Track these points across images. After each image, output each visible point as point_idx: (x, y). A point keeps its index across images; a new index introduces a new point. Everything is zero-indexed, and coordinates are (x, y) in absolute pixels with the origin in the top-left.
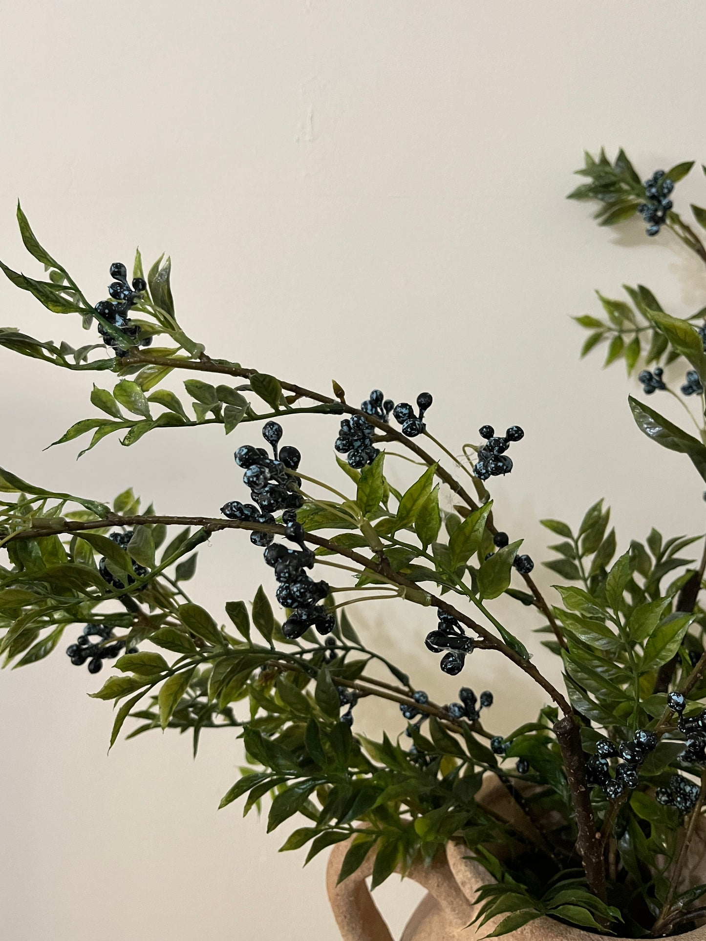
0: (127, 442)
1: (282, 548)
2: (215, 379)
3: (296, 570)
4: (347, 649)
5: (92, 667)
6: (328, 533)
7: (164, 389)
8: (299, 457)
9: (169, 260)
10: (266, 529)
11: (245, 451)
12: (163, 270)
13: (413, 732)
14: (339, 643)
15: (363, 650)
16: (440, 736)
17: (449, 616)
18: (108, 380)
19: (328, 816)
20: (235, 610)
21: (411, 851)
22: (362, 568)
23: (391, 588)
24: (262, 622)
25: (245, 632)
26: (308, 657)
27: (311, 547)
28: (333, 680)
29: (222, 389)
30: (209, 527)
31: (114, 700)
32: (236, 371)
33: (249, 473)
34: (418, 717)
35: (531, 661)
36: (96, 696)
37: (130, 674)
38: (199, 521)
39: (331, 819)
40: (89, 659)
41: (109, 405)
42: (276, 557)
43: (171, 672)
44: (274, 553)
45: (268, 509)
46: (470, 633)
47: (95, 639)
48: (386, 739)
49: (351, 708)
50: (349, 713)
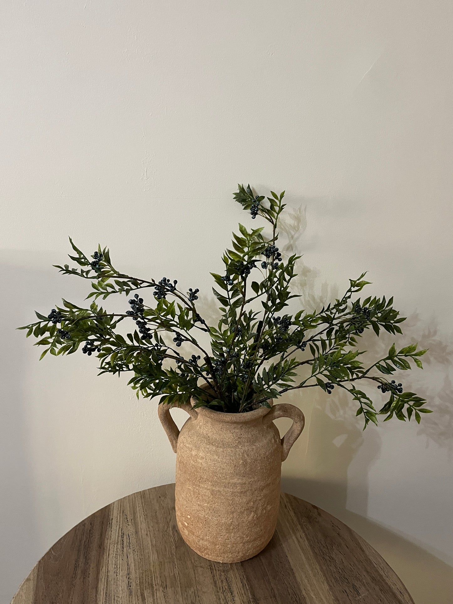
0: (104, 299)
1: (139, 321)
2: (121, 280)
3: (143, 325)
4: (161, 346)
5: (89, 354)
6: (150, 317)
7: (110, 283)
8: (143, 300)
9: (108, 249)
10: (136, 317)
11: (131, 301)
12: (107, 253)
13: (179, 367)
14: (159, 345)
15: (166, 346)
16: (186, 368)
17: (178, 334)
18: (96, 281)
19: (156, 390)
20: (129, 336)
21: (181, 401)
22: (158, 325)
23: (164, 329)
24: (136, 339)
25: (132, 342)
26: (150, 349)
27: (146, 320)
28: (156, 354)
29: (123, 282)
30: (123, 317)
31: (100, 358)
32: (127, 277)
33: (132, 306)
34: (180, 363)
35: (198, 343)
36: (97, 357)
37: (104, 352)
38: (121, 315)
39: (157, 391)
40: (88, 352)
41: (97, 288)
42: (138, 323)
43: (114, 351)
44: (138, 322)
45: (136, 312)
46: (183, 338)
47: (89, 346)
48: (171, 369)
49: (162, 361)
50: (161, 362)
